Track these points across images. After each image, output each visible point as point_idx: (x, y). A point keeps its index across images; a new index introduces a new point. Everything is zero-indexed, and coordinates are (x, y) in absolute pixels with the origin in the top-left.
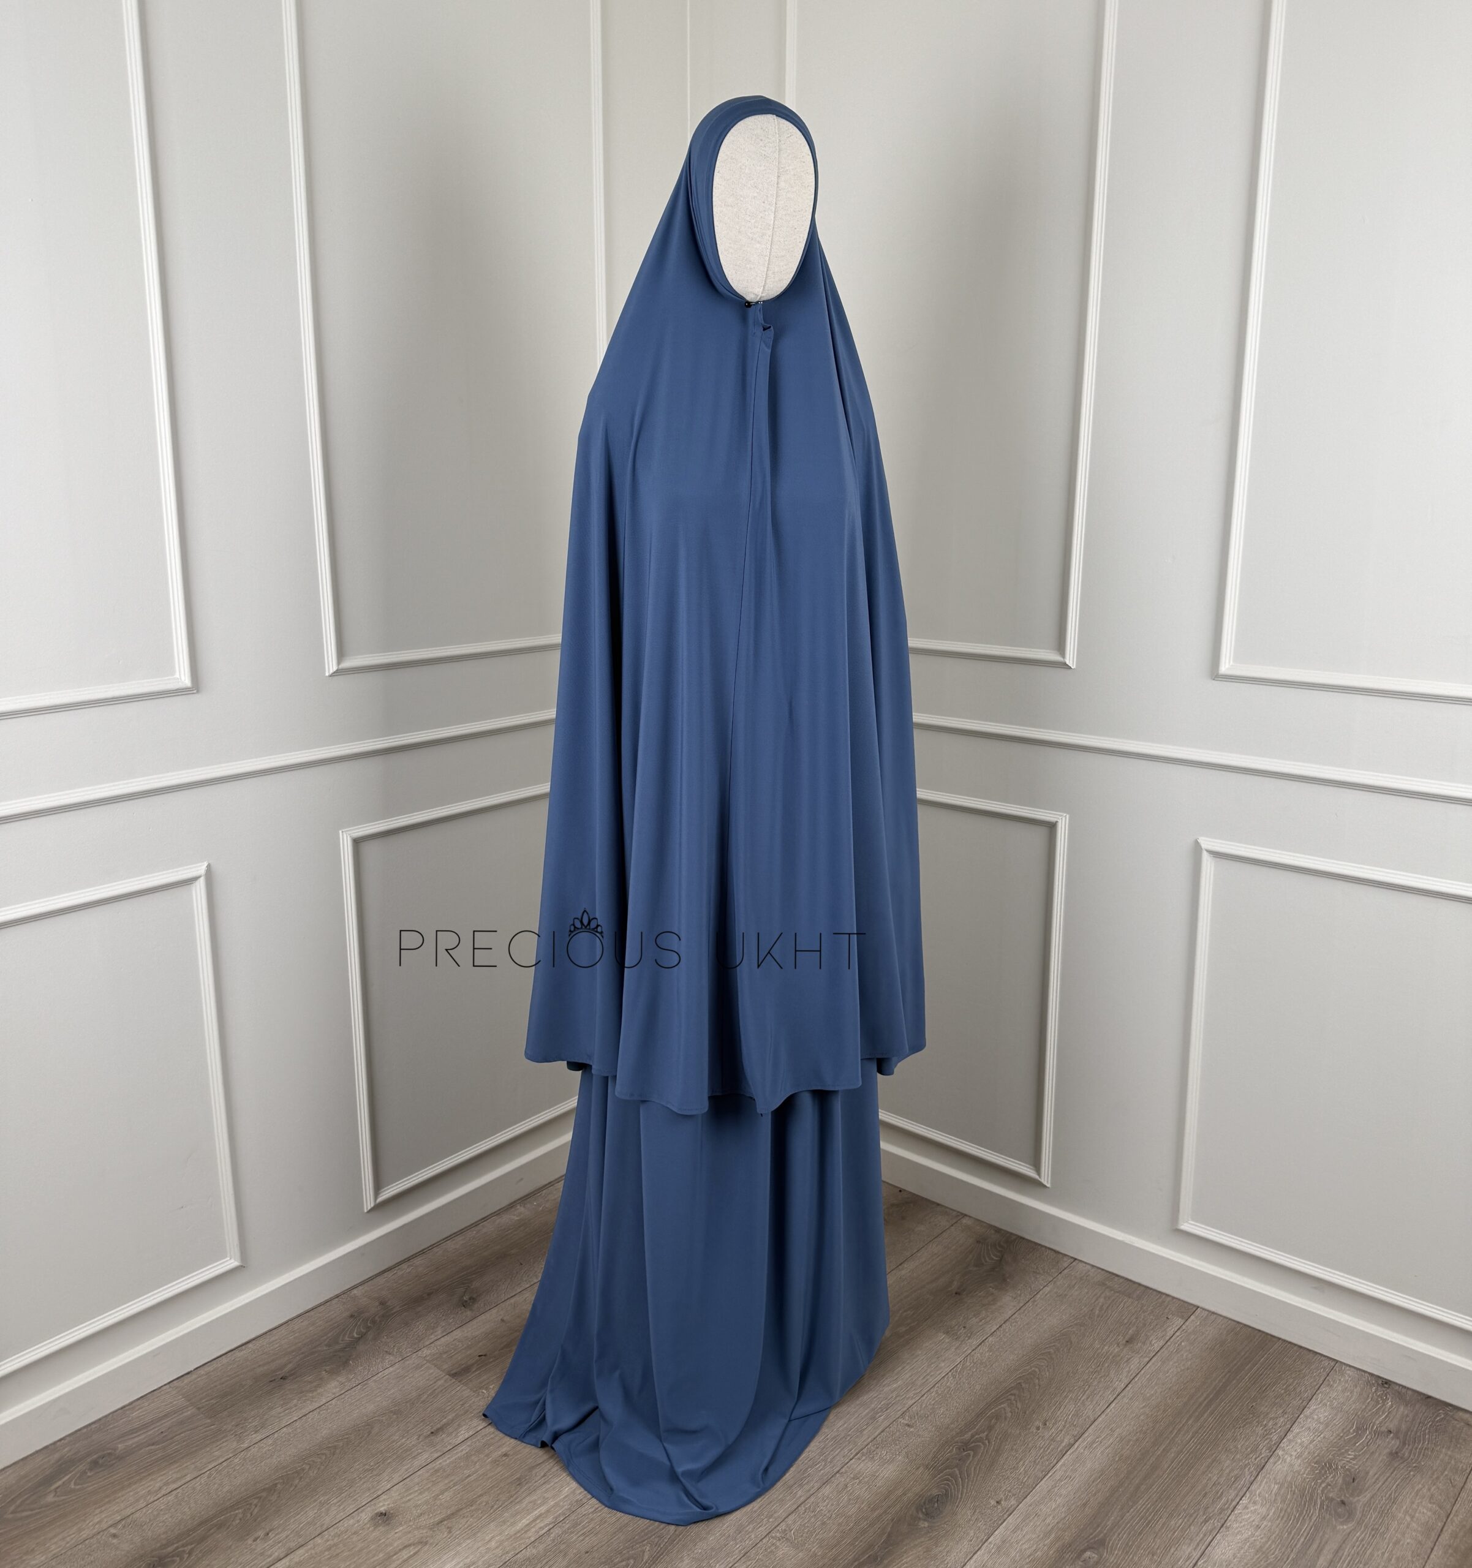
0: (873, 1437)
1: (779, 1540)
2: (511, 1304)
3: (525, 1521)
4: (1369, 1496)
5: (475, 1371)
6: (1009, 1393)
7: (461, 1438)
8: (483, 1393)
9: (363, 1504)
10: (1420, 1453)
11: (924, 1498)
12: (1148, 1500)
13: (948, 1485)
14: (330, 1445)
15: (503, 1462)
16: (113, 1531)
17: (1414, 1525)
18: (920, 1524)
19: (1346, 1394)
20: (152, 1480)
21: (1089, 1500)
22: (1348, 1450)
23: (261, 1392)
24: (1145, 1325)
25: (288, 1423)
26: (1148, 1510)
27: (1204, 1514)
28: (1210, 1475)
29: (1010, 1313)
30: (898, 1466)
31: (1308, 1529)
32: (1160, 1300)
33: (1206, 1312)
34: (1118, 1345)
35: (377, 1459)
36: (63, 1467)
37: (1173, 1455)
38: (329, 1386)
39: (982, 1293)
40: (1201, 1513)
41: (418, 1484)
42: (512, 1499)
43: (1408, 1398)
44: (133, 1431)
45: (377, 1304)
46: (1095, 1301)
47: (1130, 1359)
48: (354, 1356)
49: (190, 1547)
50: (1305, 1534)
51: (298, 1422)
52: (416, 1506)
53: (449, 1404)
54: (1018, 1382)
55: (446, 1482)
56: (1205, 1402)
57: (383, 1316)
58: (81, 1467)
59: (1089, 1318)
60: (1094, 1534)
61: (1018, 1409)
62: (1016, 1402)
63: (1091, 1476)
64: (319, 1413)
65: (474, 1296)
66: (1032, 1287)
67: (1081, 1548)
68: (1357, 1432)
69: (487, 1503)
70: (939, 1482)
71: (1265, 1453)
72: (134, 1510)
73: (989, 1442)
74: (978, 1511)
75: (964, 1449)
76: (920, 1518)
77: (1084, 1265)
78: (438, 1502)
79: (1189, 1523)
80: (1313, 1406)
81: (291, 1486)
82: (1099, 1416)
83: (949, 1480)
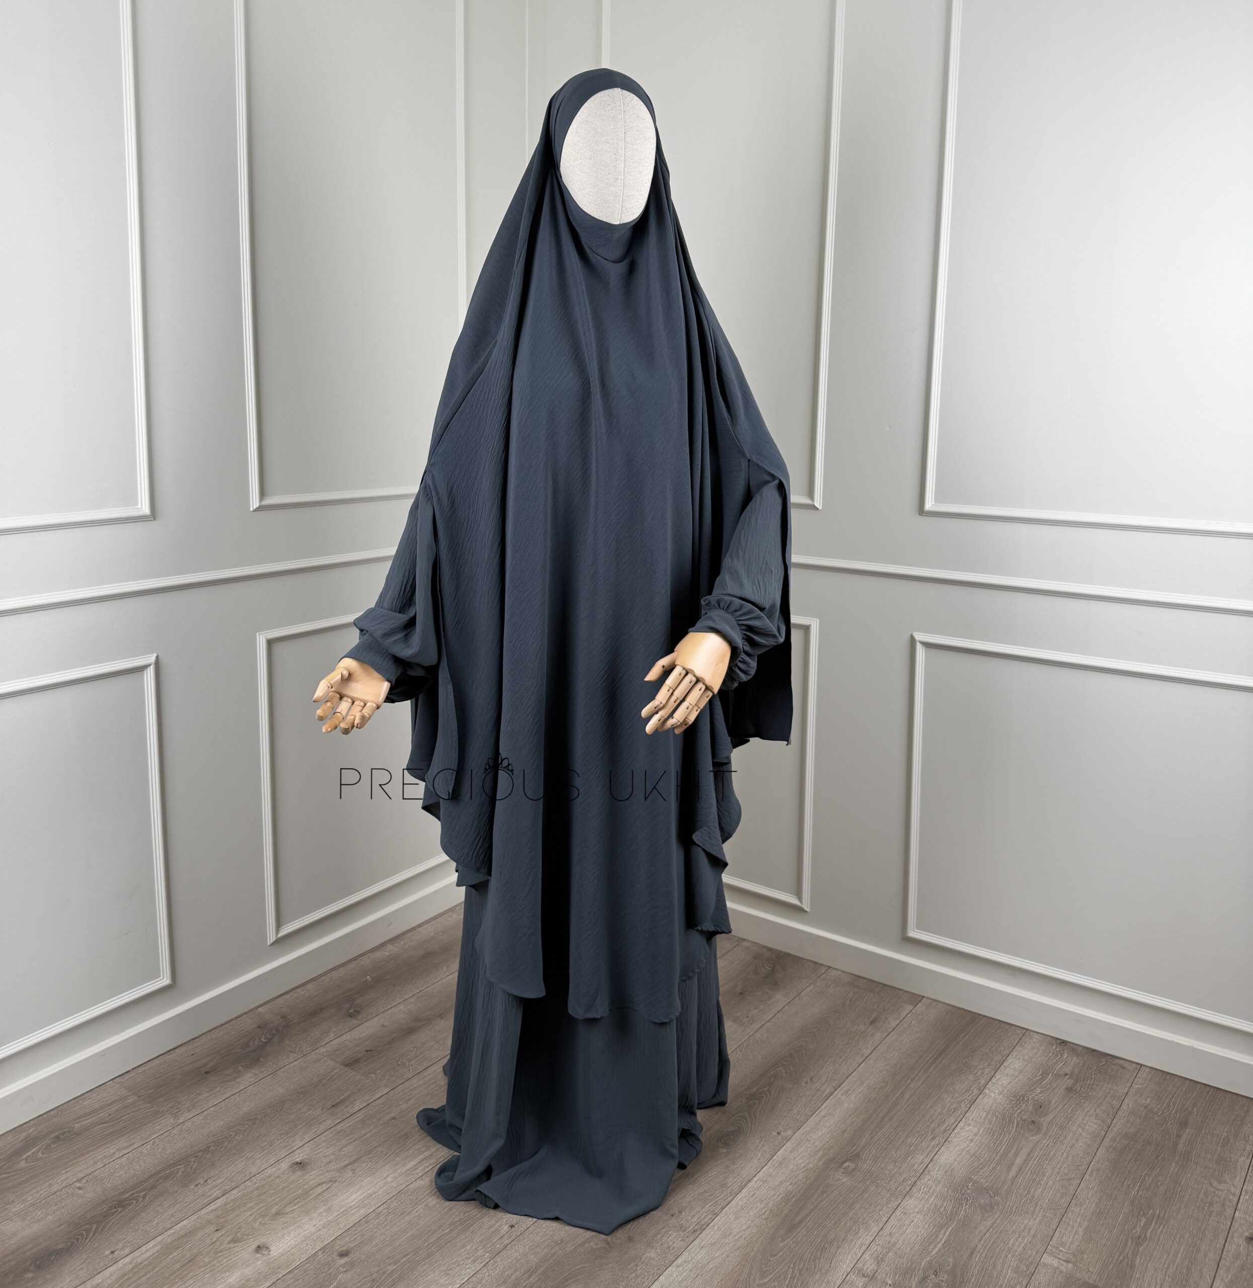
2: (388, 1015)
3: (413, 1163)
4: (1051, 1116)
5: (364, 1062)
6: (784, 1060)
7: (357, 1109)
8: (372, 1076)
9: (282, 1157)
10: (1088, 1088)
11: (722, 1133)
13: (740, 1123)
14: (251, 1118)
15: (392, 1123)
16: (78, 1185)
17: (1084, 1134)
18: (720, 1150)
19: (1034, 1051)
20: (106, 1148)
21: (847, 1128)
22: (1036, 1088)
23: (189, 1084)
24: (884, 1010)
26: (891, 1132)
27: (932, 1134)
28: (936, 1109)
29: (782, 1006)
31: (1008, 1140)
32: (895, 994)
33: (929, 1001)
34: (865, 1024)
35: (290, 1125)
36: (30, 1142)
37: (908, 1096)
38: (245, 1077)
39: (759, 993)
40: (930, 1133)
41: (325, 1141)
42: (401, 1148)
43: (1079, 1051)
44: (85, 1115)
45: (279, 1017)
46: (846, 996)
47: (874, 1033)
48: (264, 1055)
49: (143, 1193)
50: (1006, 1143)
51: (223, 1103)
52: (325, 1156)
53: (346, 1085)
54: (792, 1052)
55: (348, 1138)
56: (932, 1059)
57: (285, 1026)
58: (48, 1141)
59: (843, 1007)
60: (851, 1152)
61: (791, 1070)
62: (789, 1066)
63: (847, 1113)
64: (240, 1096)
65: (358, 1009)
66: (799, 987)
67: (843, 1160)
68: (1042, 1077)
69: (382, 1151)
70: (733, 1122)
71: (976, 1092)
72: (94, 1170)
73: (770, 1094)
74: (764, 1140)
75: (751, 1099)
76: (720, 1147)
77: (838, 971)
78: (343, 1153)
79: (921, 1141)
80: (1010, 1059)
81: (222, 1147)
82: (852, 1073)
83: (740, 1120)
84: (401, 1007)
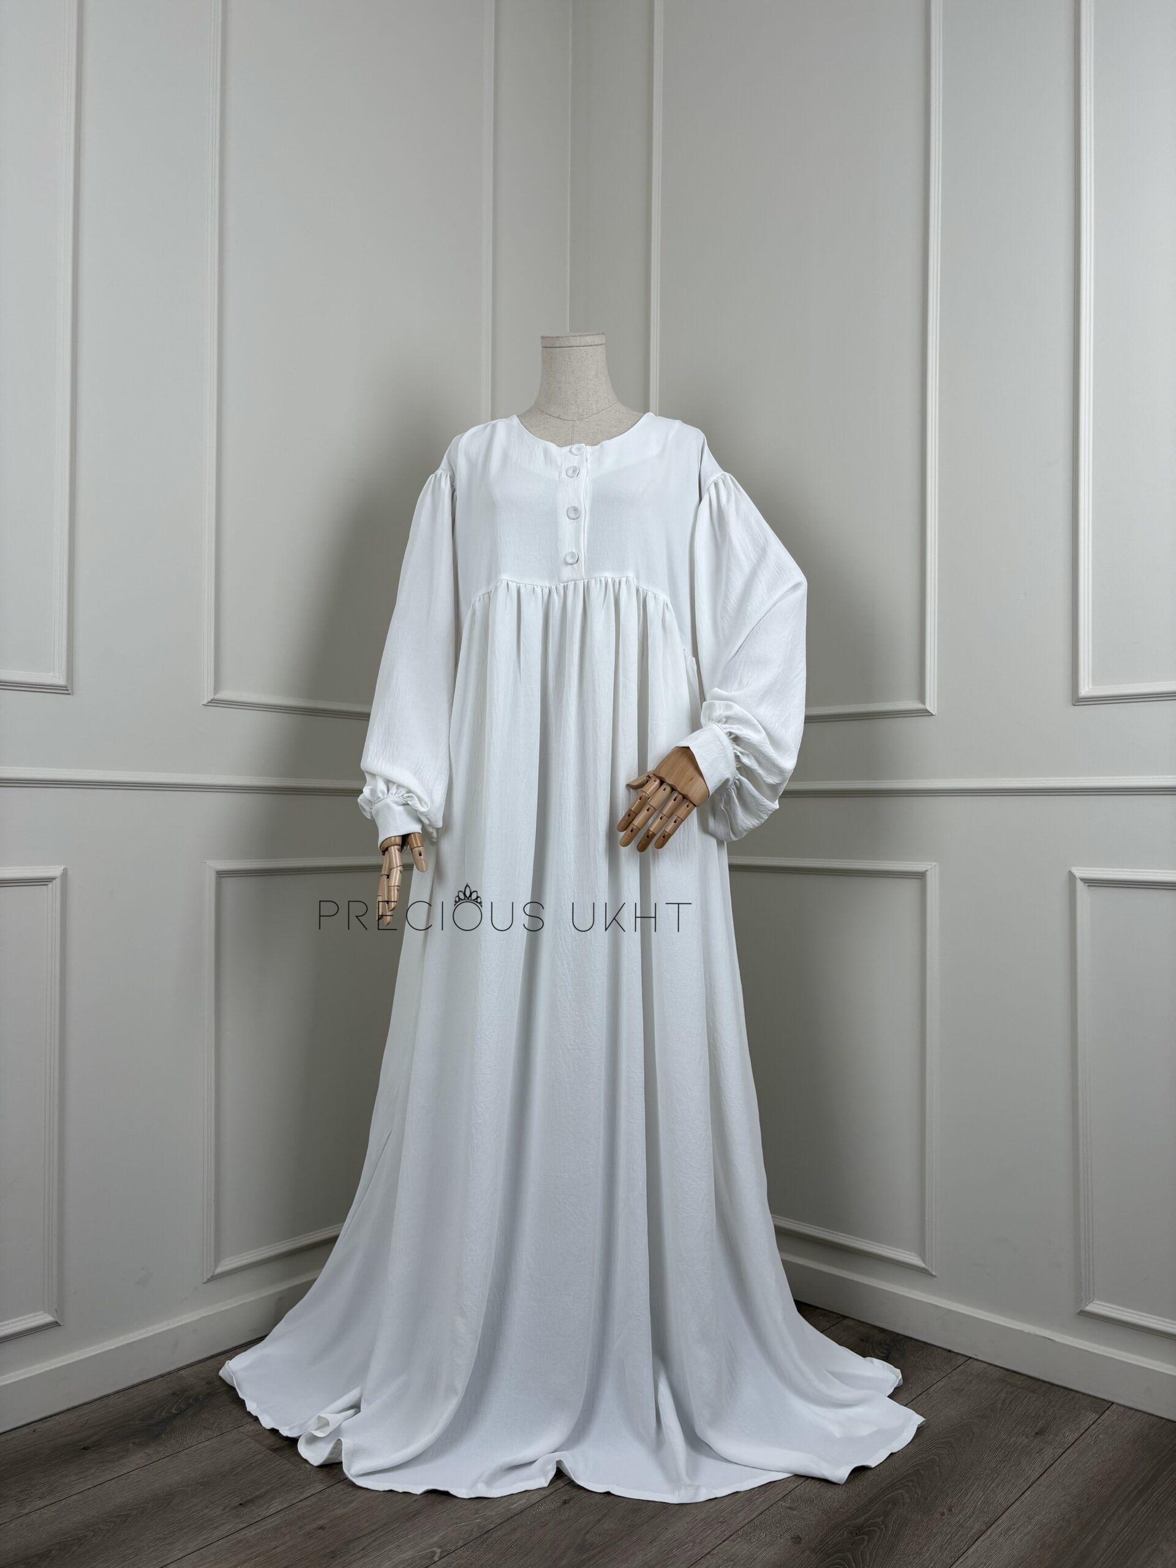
0: (750, 1519)
6: (904, 1481)
7: (273, 1510)
14: (122, 1513)
15: (317, 1535)
24: (1055, 1418)
25: (81, 1490)
30: (779, 1549)
32: (1070, 1396)
33: (1122, 1409)
34: (1027, 1436)
35: (174, 1528)
37: (1104, 1543)
38: (132, 1457)
45: (204, 1383)
46: (997, 1395)
47: (1042, 1449)
48: (167, 1431)
51: (91, 1491)
53: (266, 1477)
54: (916, 1469)
55: (248, 1553)
56: (1135, 1492)
57: (208, 1394)
59: (991, 1410)
61: (916, 1493)
62: (915, 1488)
64: (117, 1482)
66: (924, 1381)
73: (886, 1527)
75: (856, 1534)
77: (980, 1363)
81: (68, 1552)
82: (1012, 1504)
83: (840, 1564)
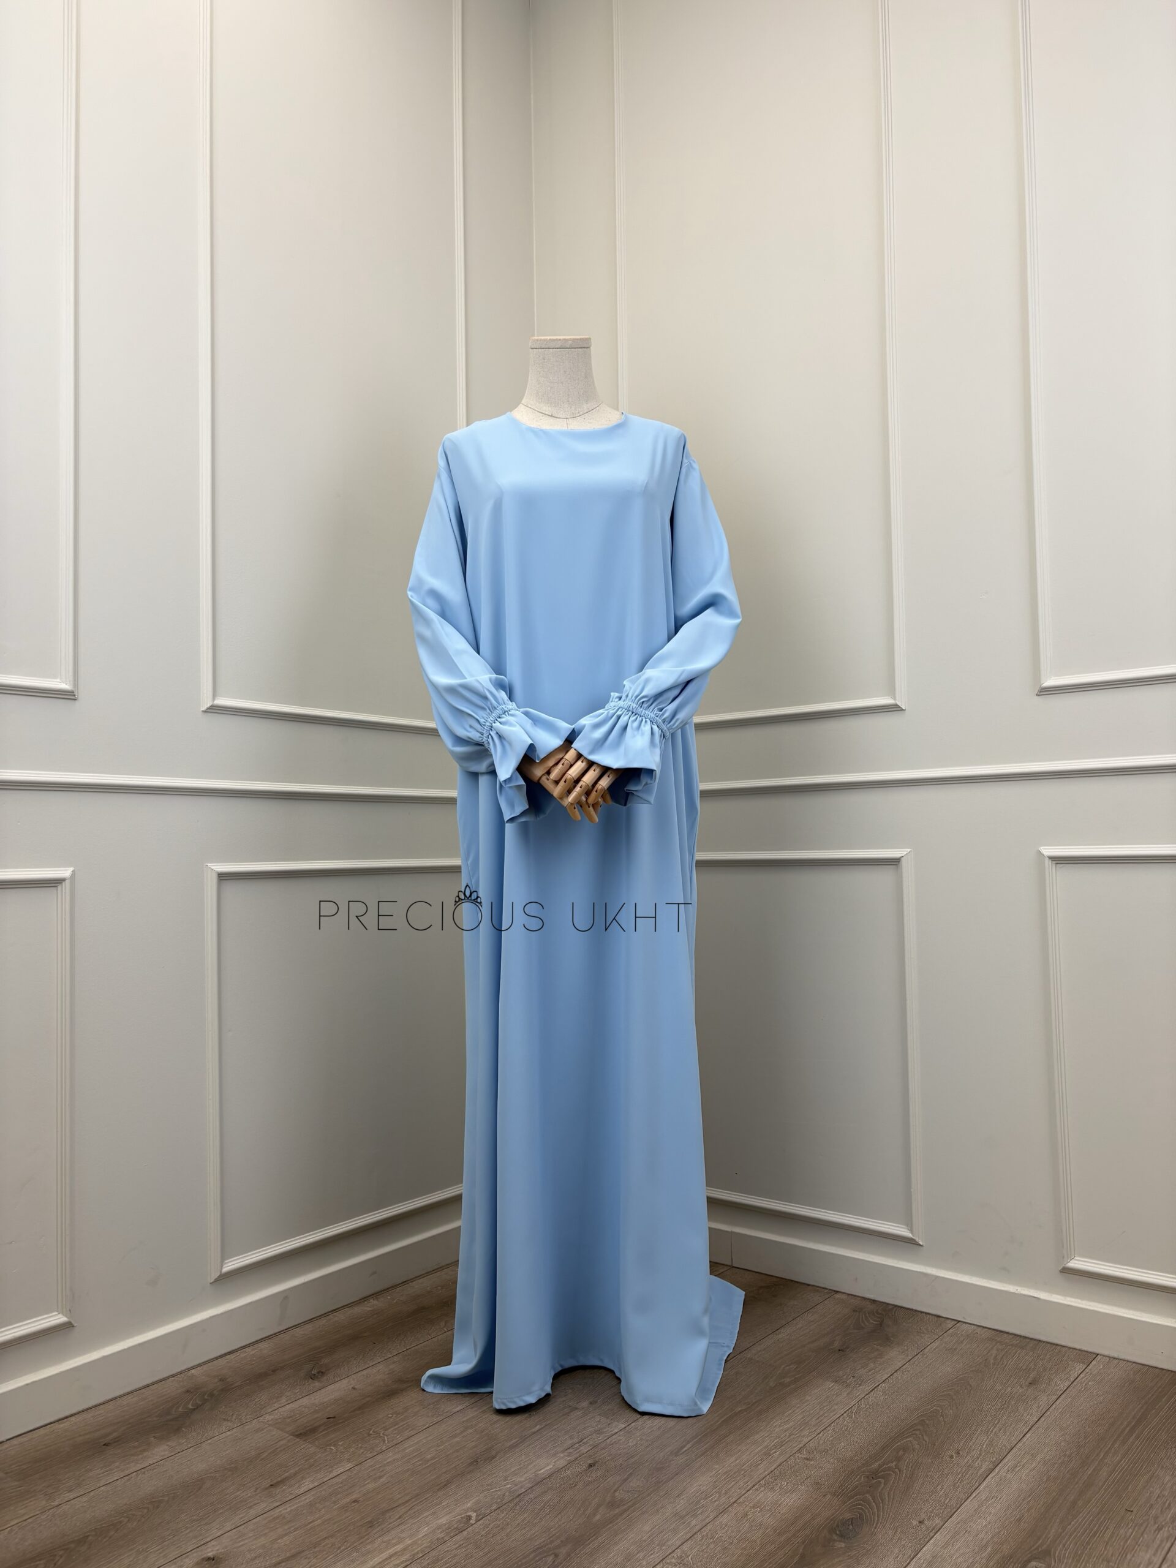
0: (770, 1470)
1: (675, 1565)
2: (364, 1375)
3: (377, 1560)
5: (321, 1432)
6: (913, 1429)
7: (304, 1489)
8: (331, 1449)
9: (190, 1550)
11: (836, 1522)
12: (1090, 1511)
13: (862, 1509)
14: (154, 1500)
15: (352, 1508)
18: (836, 1544)
21: (1023, 1516)
24: (1045, 1370)
26: (1092, 1521)
27: (1155, 1523)
28: (1151, 1489)
29: (900, 1365)
30: (802, 1495)
32: (1055, 1350)
33: (1108, 1359)
34: (1021, 1386)
35: (207, 1510)
37: (1105, 1473)
38: (156, 1450)
39: (867, 1349)
40: (1152, 1522)
41: (253, 1530)
42: (361, 1541)
45: (216, 1380)
46: (988, 1353)
47: (1037, 1397)
48: (187, 1424)
51: (120, 1480)
52: (250, 1551)
53: (293, 1459)
54: (923, 1418)
55: (286, 1527)
56: (1128, 1429)
57: (222, 1390)
59: (985, 1366)
60: (1035, 1547)
61: (926, 1441)
62: (923, 1436)
63: (1019, 1496)
64: (144, 1473)
65: (323, 1371)
66: (919, 1343)
67: (1025, 1559)
69: (333, 1544)
70: (851, 1507)
74: (899, 1531)
75: (873, 1478)
76: (834, 1540)
77: (967, 1325)
78: (276, 1546)
79: (1140, 1532)
81: (105, 1537)
83: (861, 1505)
84: (381, 1367)
